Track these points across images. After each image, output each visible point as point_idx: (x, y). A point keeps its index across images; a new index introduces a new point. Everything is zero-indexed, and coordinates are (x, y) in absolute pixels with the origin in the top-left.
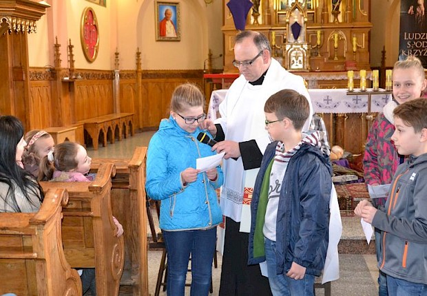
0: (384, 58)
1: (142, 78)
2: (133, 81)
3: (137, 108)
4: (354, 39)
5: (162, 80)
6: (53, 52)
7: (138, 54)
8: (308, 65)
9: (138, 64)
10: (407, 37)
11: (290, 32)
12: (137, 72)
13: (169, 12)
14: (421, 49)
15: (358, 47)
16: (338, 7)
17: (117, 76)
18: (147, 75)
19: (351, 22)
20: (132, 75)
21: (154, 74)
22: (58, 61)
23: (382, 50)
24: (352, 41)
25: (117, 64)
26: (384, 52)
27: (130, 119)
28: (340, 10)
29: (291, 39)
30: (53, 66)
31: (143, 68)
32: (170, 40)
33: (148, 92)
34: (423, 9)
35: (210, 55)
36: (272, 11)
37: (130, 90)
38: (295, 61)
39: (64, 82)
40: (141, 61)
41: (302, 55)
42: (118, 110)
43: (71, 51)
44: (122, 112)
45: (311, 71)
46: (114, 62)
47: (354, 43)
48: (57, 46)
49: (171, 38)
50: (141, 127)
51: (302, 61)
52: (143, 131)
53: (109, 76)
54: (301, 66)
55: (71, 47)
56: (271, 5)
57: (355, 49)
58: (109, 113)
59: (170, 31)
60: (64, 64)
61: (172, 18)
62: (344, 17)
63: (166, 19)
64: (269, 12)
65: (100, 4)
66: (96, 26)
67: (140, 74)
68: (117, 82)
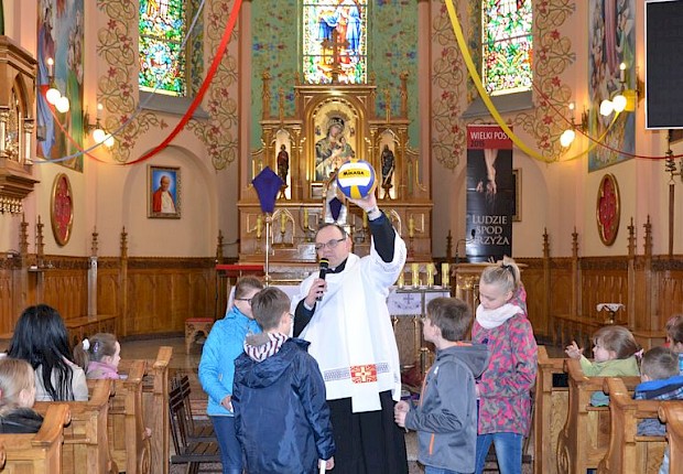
0: (449, 247)
1: (128, 268)
2: (114, 271)
3: (120, 308)
4: (411, 221)
5: (154, 271)
6: (18, 232)
7: (124, 235)
9: (123, 249)
10: (476, 219)
11: (328, 209)
12: (121, 258)
13: (166, 179)
14: (493, 235)
15: (415, 231)
16: (390, 179)
17: (94, 263)
18: (134, 263)
19: (406, 199)
20: (115, 263)
21: (144, 263)
22: (24, 244)
23: (447, 235)
24: (407, 224)
25: (94, 249)
26: (449, 238)
27: (110, 323)
28: (393, 183)
29: (329, 219)
30: (17, 250)
31: (130, 254)
32: (167, 217)
33: (135, 287)
34: (495, 186)
35: (220, 239)
36: (304, 182)
37: (111, 284)
39: (31, 273)
40: (128, 245)
42: (95, 312)
43: (40, 231)
44: (98, 313)
46: (90, 245)
47: (411, 226)
48: (24, 225)
49: (168, 214)
50: (125, 335)
52: (126, 341)
53: (83, 264)
55: (40, 226)
56: (302, 174)
57: (411, 234)
58: (81, 316)
59: (167, 205)
60: (32, 249)
61: (170, 187)
62: (398, 190)
63: (162, 189)
64: (300, 183)
65: (75, 169)
66: (69, 198)
67: (125, 263)
68: (94, 272)
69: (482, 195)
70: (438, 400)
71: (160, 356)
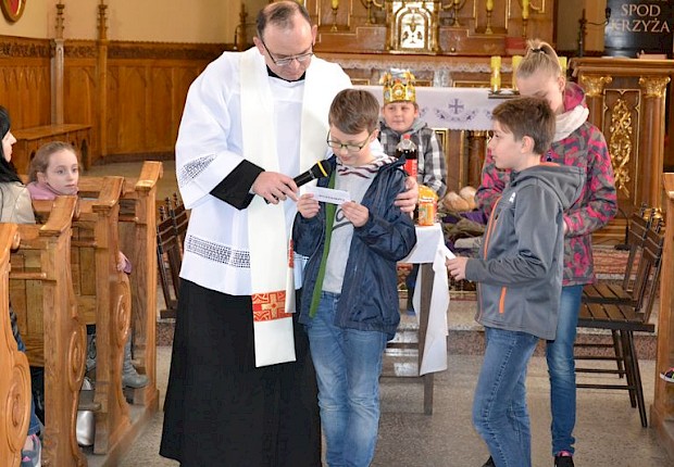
0: (583, 33)
1: (109, 57)
2: (90, 61)
3: (97, 116)
5: (147, 62)
7: (102, 8)
8: (434, 42)
9: (101, 28)
12: (98, 43)
14: (647, 18)
15: (531, 11)
17: (60, 49)
18: (118, 50)
20: (90, 49)
21: (132, 50)
23: (580, 17)
25: (59, 27)
26: (583, 22)
27: (83, 135)
31: (110, 36)
33: (118, 86)
35: (244, 16)
37: (84, 80)
38: (410, 33)
40: (108, 24)
41: (422, 22)
42: (60, 119)
44: (67, 121)
45: (440, 54)
46: (53, 23)
47: (525, 3)
50: (104, 153)
51: (423, 34)
52: (107, 163)
53: (44, 50)
54: (420, 44)
57: (525, 14)
58: (42, 124)
67: (104, 49)
68: (60, 61)
70: (513, 238)
71: (144, 174)
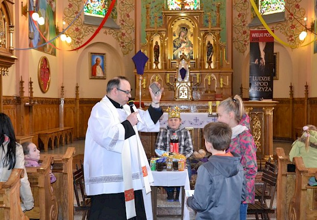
0: (241, 92)
1: (80, 104)
2: (73, 105)
3: (75, 124)
4: (221, 79)
6: (19, 86)
7: (77, 87)
8: (191, 96)
9: (77, 94)
10: (254, 78)
11: (179, 74)
12: (76, 99)
13: (98, 59)
14: (264, 87)
15: (224, 85)
16: (211, 58)
17: (62, 102)
18: (83, 101)
19: (219, 68)
20: (73, 101)
21: (88, 101)
22: (22, 92)
23: (240, 87)
24: (220, 81)
25: (62, 94)
27: (70, 131)
28: (212, 60)
29: (180, 79)
30: (19, 95)
31: (80, 96)
32: (99, 78)
33: (83, 113)
34: (264, 61)
36: (167, 60)
37: (71, 112)
38: (182, 93)
39: (26, 106)
40: (79, 92)
41: (187, 89)
42: (63, 126)
43: (31, 86)
44: (65, 126)
45: (193, 100)
46: (60, 92)
47: (221, 82)
48: (22, 82)
49: (99, 77)
50: (78, 137)
51: (187, 93)
52: (79, 140)
53: (57, 102)
54: (186, 97)
55: (31, 83)
56: (166, 56)
57: (222, 86)
58: (56, 127)
59: (99, 72)
60: (26, 94)
61: (101, 63)
62: (215, 64)
63: (97, 64)
64: (165, 61)
65: (51, 54)
66: (48, 69)
67: (78, 101)
68: (62, 104)
69: (258, 66)
